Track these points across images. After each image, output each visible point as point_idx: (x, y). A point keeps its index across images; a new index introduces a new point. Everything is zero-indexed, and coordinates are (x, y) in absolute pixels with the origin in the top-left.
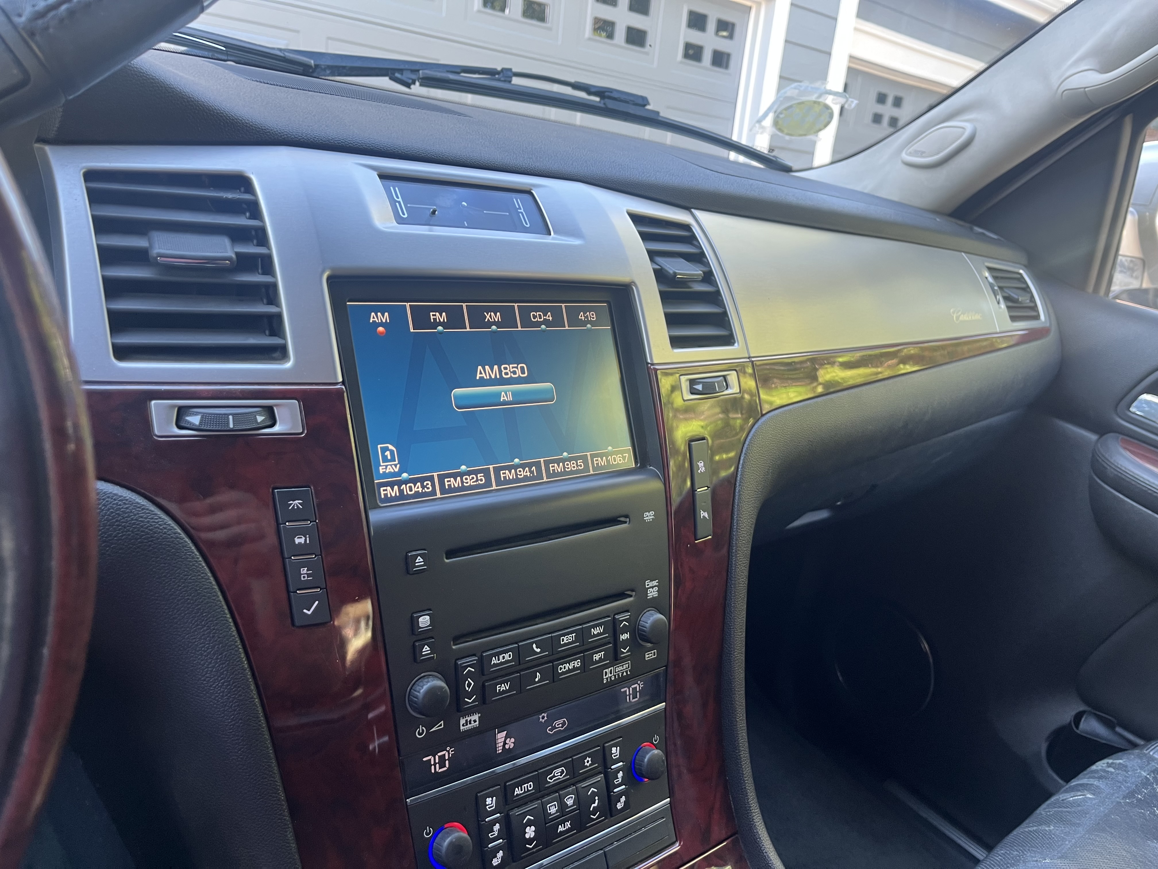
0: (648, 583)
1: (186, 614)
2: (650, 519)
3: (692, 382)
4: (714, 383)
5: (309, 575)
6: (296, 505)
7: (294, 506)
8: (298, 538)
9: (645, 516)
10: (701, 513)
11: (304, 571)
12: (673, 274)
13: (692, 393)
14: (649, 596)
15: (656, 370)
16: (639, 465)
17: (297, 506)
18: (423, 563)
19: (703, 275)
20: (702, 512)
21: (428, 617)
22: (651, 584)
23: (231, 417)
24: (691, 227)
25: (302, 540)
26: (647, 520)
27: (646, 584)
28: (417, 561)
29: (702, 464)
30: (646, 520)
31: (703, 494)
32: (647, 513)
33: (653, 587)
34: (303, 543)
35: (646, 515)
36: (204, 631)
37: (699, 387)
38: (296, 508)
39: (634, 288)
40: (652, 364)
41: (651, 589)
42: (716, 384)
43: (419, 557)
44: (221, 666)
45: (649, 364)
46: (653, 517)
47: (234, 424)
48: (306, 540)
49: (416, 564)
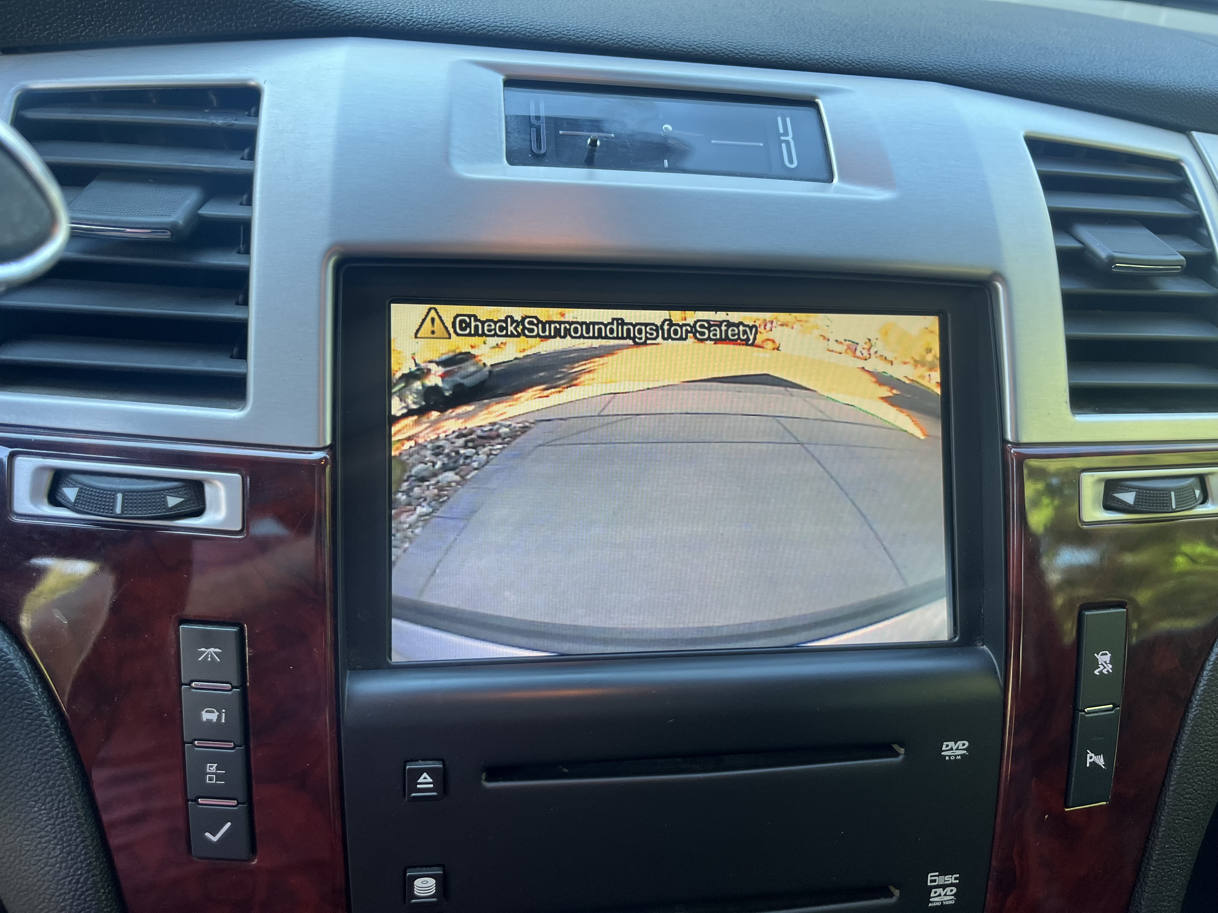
0: (933, 878)
1: (18, 805)
2: (956, 756)
3: (1111, 486)
4: (1169, 490)
5: (219, 777)
6: (210, 656)
7: (207, 656)
8: (207, 712)
9: (944, 748)
10: (1088, 756)
11: (212, 768)
12: (1106, 261)
13: (1107, 507)
14: (931, 902)
15: (1022, 459)
16: (957, 639)
17: (212, 657)
18: (432, 786)
19: (1185, 263)
20: (1090, 754)
21: (432, 882)
22: (940, 880)
23: (120, 496)
24: (1183, 164)
25: (213, 717)
26: (950, 756)
27: (929, 878)
28: (420, 781)
29: (1107, 658)
30: (945, 756)
31: (1099, 721)
32: (951, 744)
33: (944, 887)
34: (215, 721)
35: (947, 746)
36: (41, 837)
37: (1129, 498)
38: (209, 659)
39: (1000, 286)
40: (1017, 445)
41: (939, 891)
42: (1173, 493)
43: (425, 775)
44: (63, 897)
45: (1010, 443)
46: (965, 752)
47: (123, 507)
48: (219, 717)
49: (418, 786)
